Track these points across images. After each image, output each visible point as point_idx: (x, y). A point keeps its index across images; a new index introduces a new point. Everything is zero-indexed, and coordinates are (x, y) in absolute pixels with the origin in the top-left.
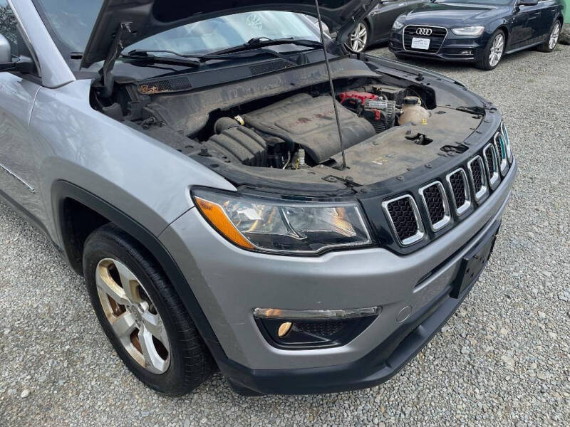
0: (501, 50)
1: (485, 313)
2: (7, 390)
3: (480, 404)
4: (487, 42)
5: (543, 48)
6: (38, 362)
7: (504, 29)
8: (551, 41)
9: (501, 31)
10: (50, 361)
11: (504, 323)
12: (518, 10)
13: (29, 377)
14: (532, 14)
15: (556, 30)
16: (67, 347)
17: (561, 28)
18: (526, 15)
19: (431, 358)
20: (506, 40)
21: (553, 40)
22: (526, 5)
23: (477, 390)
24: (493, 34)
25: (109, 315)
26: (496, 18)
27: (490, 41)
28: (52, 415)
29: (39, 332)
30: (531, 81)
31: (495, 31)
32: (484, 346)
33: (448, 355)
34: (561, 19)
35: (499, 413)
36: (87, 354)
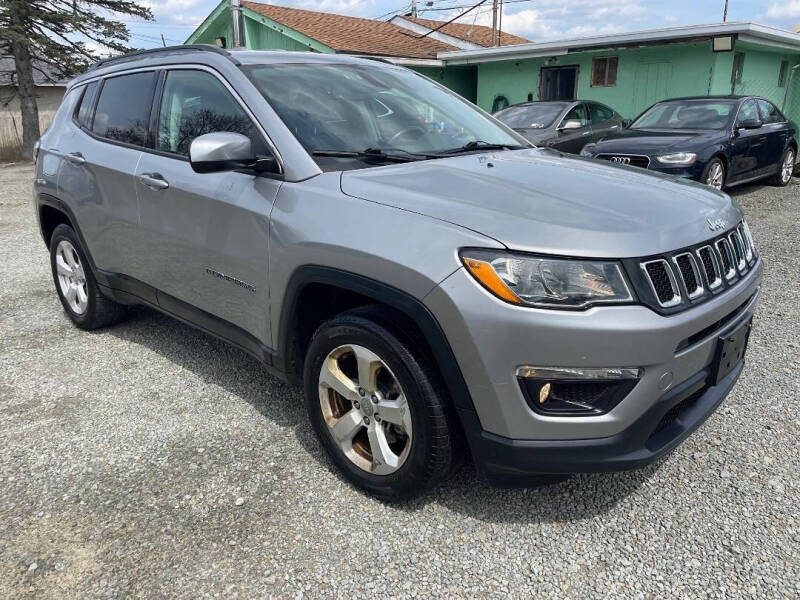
0: (720, 182)
1: (743, 443)
2: (217, 500)
3: (749, 521)
4: (701, 172)
5: (775, 181)
6: (245, 477)
7: (721, 157)
8: (784, 172)
9: (717, 159)
10: (258, 475)
11: (767, 452)
12: (737, 134)
13: (239, 488)
14: (755, 139)
15: (790, 159)
16: (272, 464)
17: (795, 156)
18: (747, 142)
19: (687, 481)
20: (725, 170)
21: (786, 172)
22: (747, 128)
23: (744, 509)
24: (707, 163)
25: (329, 419)
26: (709, 145)
27: (706, 171)
28: (274, 521)
29: (236, 451)
30: (763, 217)
31: (710, 160)
32: (747, 472)
33: (706, 479)
34: (794, 146)
35: (773, 529)
36: (296, 469)
